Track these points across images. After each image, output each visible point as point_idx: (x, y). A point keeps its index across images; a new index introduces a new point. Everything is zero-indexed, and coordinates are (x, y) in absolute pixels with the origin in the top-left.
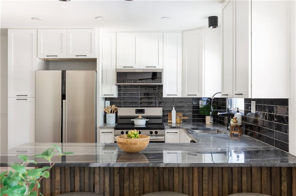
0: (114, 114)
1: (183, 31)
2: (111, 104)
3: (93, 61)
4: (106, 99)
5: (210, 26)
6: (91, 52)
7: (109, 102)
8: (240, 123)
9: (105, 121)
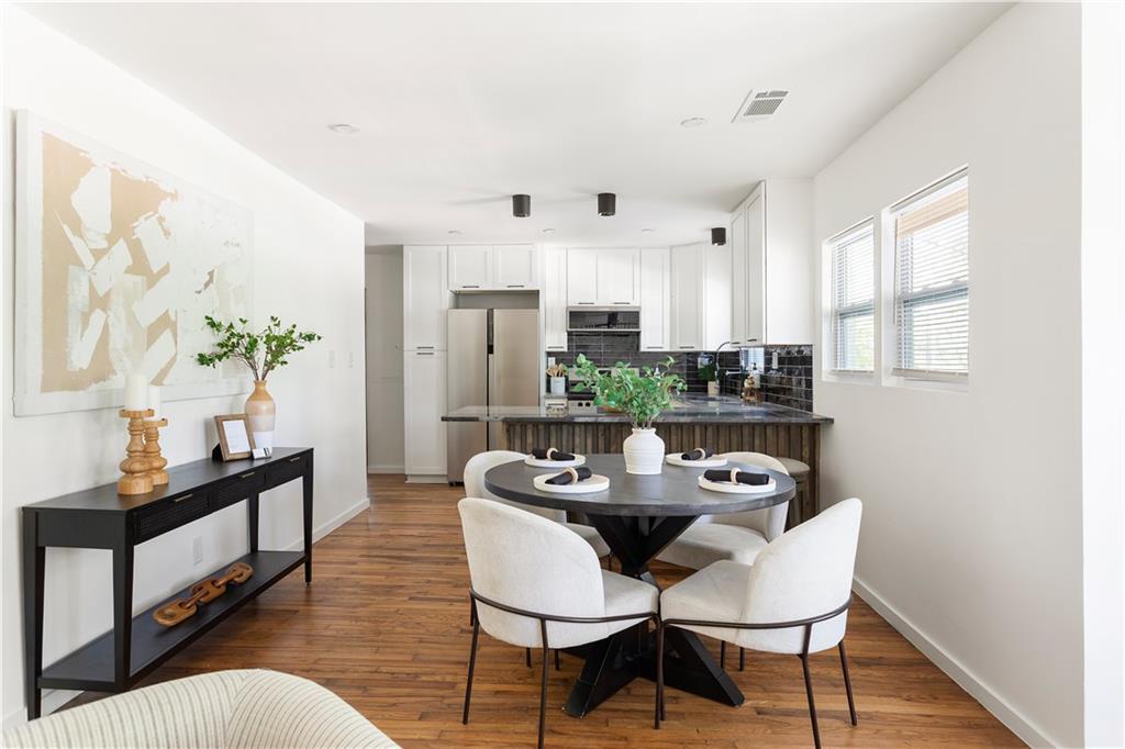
0: (563, 378)
1: (672, 247)
2: (557, 363)
3: (535, 294)
4: (549, 354)
5: (714, 242)
6: (531, 280)
7: (554, 359)
8: (757, 385)
9: (548, 390)
